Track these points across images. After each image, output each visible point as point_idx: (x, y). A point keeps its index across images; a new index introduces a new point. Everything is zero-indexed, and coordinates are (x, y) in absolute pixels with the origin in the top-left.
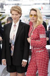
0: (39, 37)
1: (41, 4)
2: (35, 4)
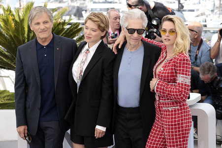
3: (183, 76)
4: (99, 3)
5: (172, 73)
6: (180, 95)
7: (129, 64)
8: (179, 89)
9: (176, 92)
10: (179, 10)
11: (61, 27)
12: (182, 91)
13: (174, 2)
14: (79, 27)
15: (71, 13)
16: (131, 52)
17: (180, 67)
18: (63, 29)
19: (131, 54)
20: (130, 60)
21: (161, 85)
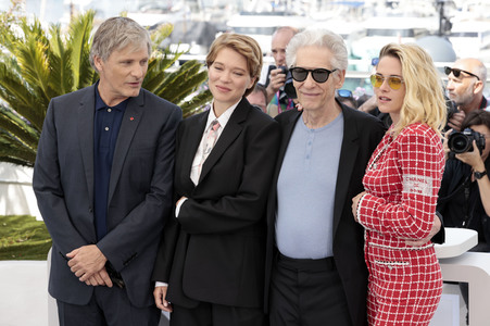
0: (400, 187)
1: (399, 34)
2: (369, 33)
3: (413, 176)
4: (255, 14)
5: (392, 171)
6: (410, 222)
7: (308, 157)
8: (406, 208)
9: (400, 215)
10: (440, 34)
11: (156, 70)
12: (411, 213)
13: (431, 15)
14: (200, 71)
15: (190, 36)
16: (313, 131)
17: (405, 156)
18: (162, 75)
19: (312, 135)
20: (309, 148)
21: (371, 204)
